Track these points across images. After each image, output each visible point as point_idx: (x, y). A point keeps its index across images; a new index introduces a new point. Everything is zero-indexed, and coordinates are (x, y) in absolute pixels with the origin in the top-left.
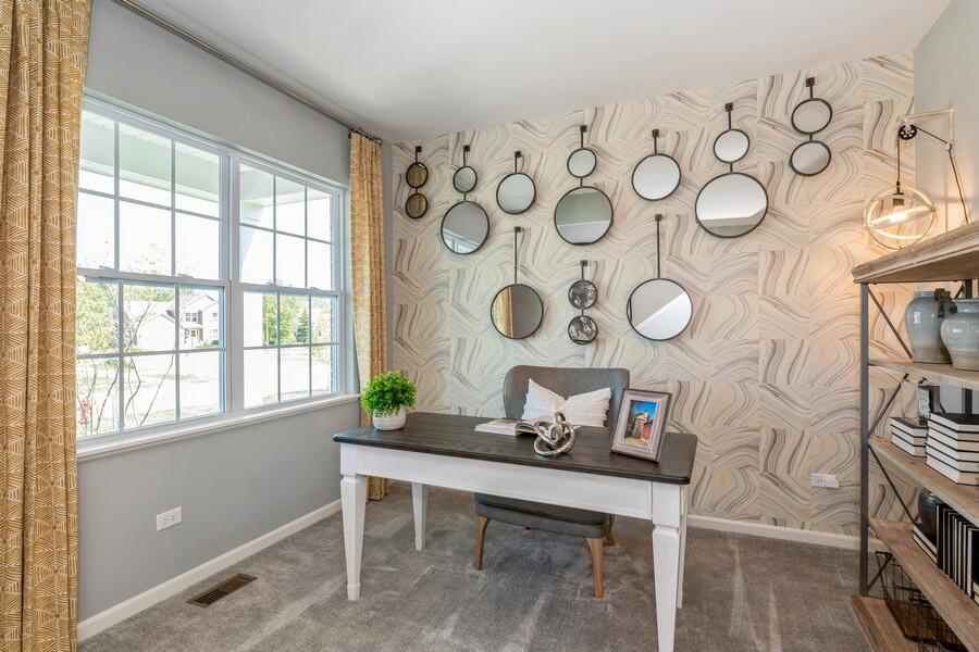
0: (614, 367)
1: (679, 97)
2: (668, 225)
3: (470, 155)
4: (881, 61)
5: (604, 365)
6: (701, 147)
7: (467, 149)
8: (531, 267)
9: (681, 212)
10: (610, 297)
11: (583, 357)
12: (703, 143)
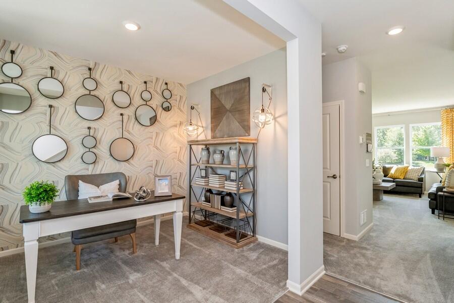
0: (103, 173)
1: (129, 72)
2: (125, 117)
3: (15, 57)
4: (181, 85)
5: (98, 172)
6: (136, 94)
7: (13, 52)
8: (58, 126)
9: (130, 114)
10: (101, 144)
11: (88, 169)
12: (137, 91)
